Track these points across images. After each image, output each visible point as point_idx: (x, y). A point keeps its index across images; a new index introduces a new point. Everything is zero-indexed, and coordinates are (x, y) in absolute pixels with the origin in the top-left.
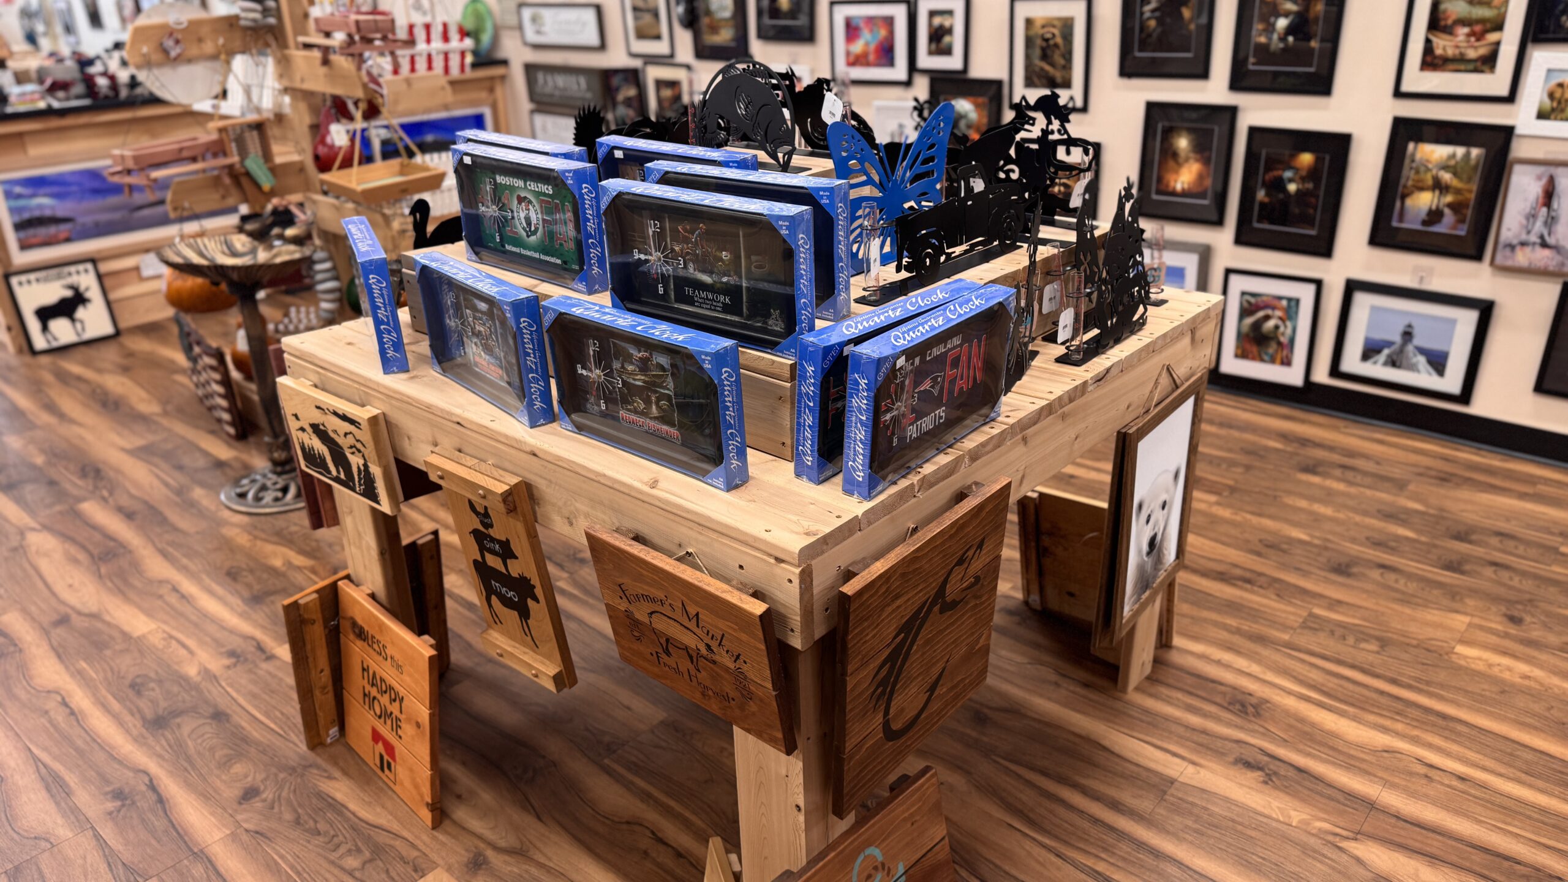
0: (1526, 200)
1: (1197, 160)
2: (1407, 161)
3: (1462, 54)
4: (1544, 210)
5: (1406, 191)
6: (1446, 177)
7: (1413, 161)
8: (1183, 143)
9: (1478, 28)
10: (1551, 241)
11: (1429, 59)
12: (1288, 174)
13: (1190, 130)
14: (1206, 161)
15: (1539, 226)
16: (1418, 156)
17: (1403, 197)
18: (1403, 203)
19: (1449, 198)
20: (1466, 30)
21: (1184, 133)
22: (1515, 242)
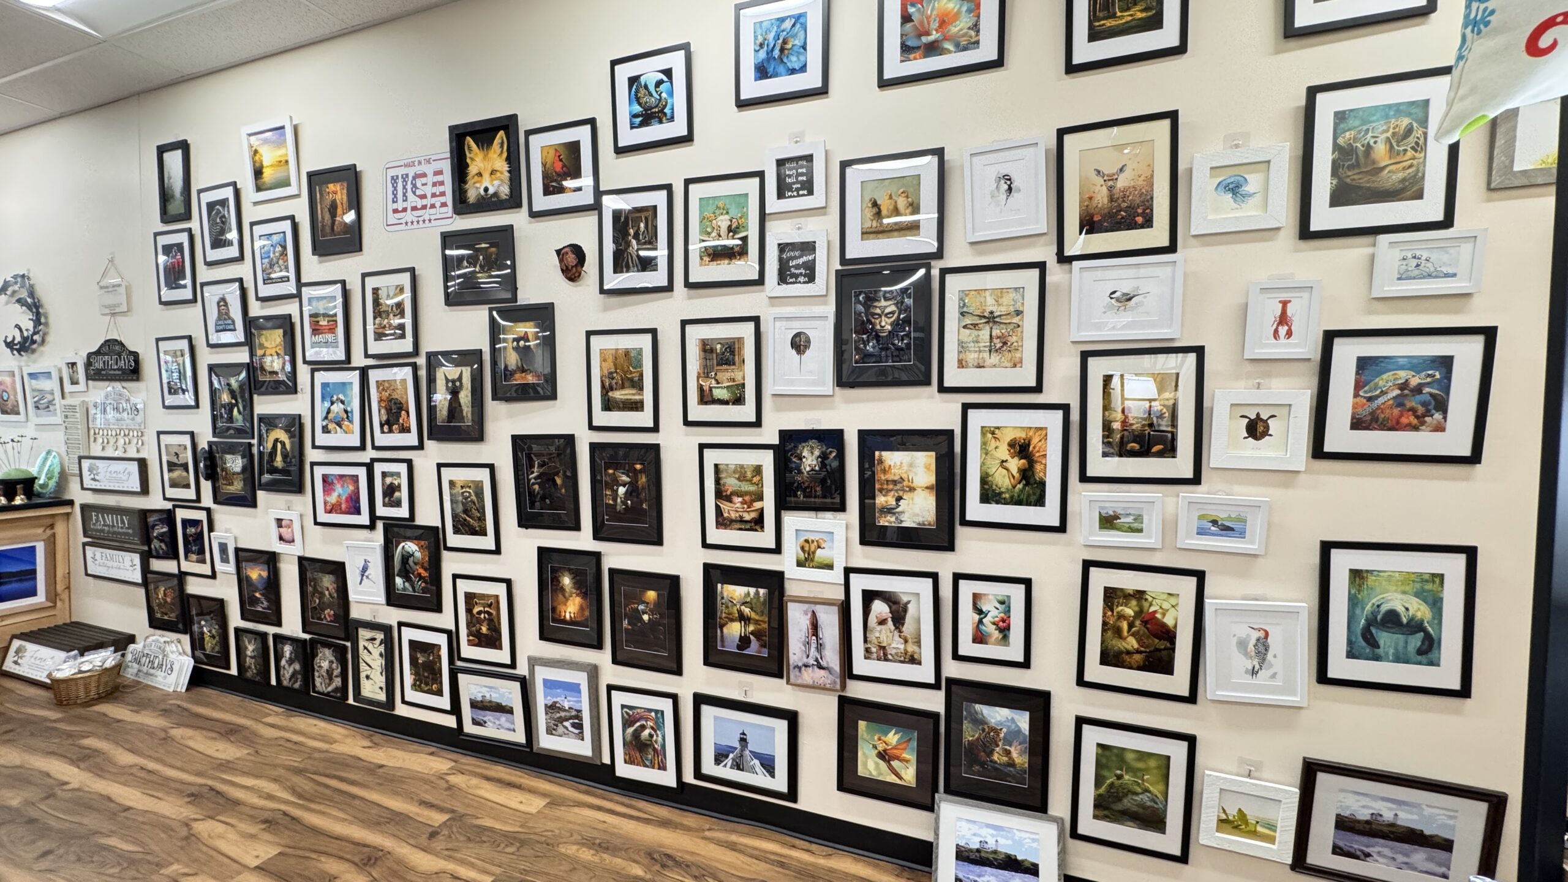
0: (801, 631)
1: (578, 595)
2: (719, 598)
3: (741, 517)
4: (814, 638)
5: (722, 622)
6: (746, 610)
7: (723, 598)
8: (567, 581)
9: (747, 498)
10: (823, 663)
11: (720, 519)
12: (641, 607)
13: (570, 571)
14: (584, 595)
15: (813, 652)
16: (725, 595)
17: (722, 627)
18: (722, 632)
19: (751, 628)
20: (740, 499)
21: (567, 573)
22: (800, 664)
